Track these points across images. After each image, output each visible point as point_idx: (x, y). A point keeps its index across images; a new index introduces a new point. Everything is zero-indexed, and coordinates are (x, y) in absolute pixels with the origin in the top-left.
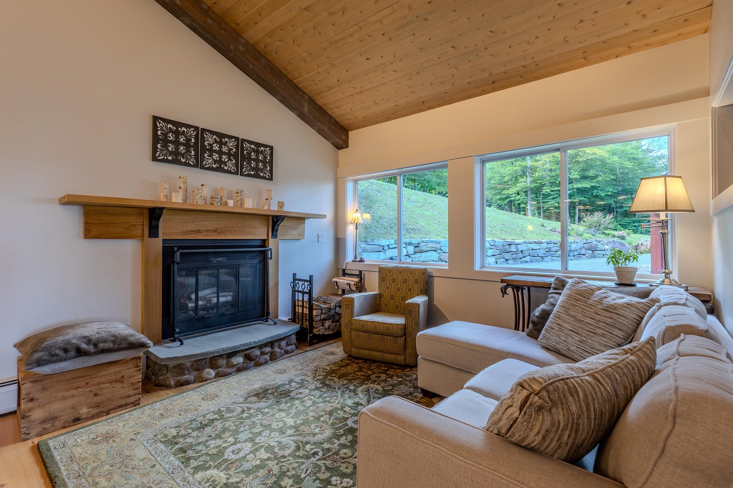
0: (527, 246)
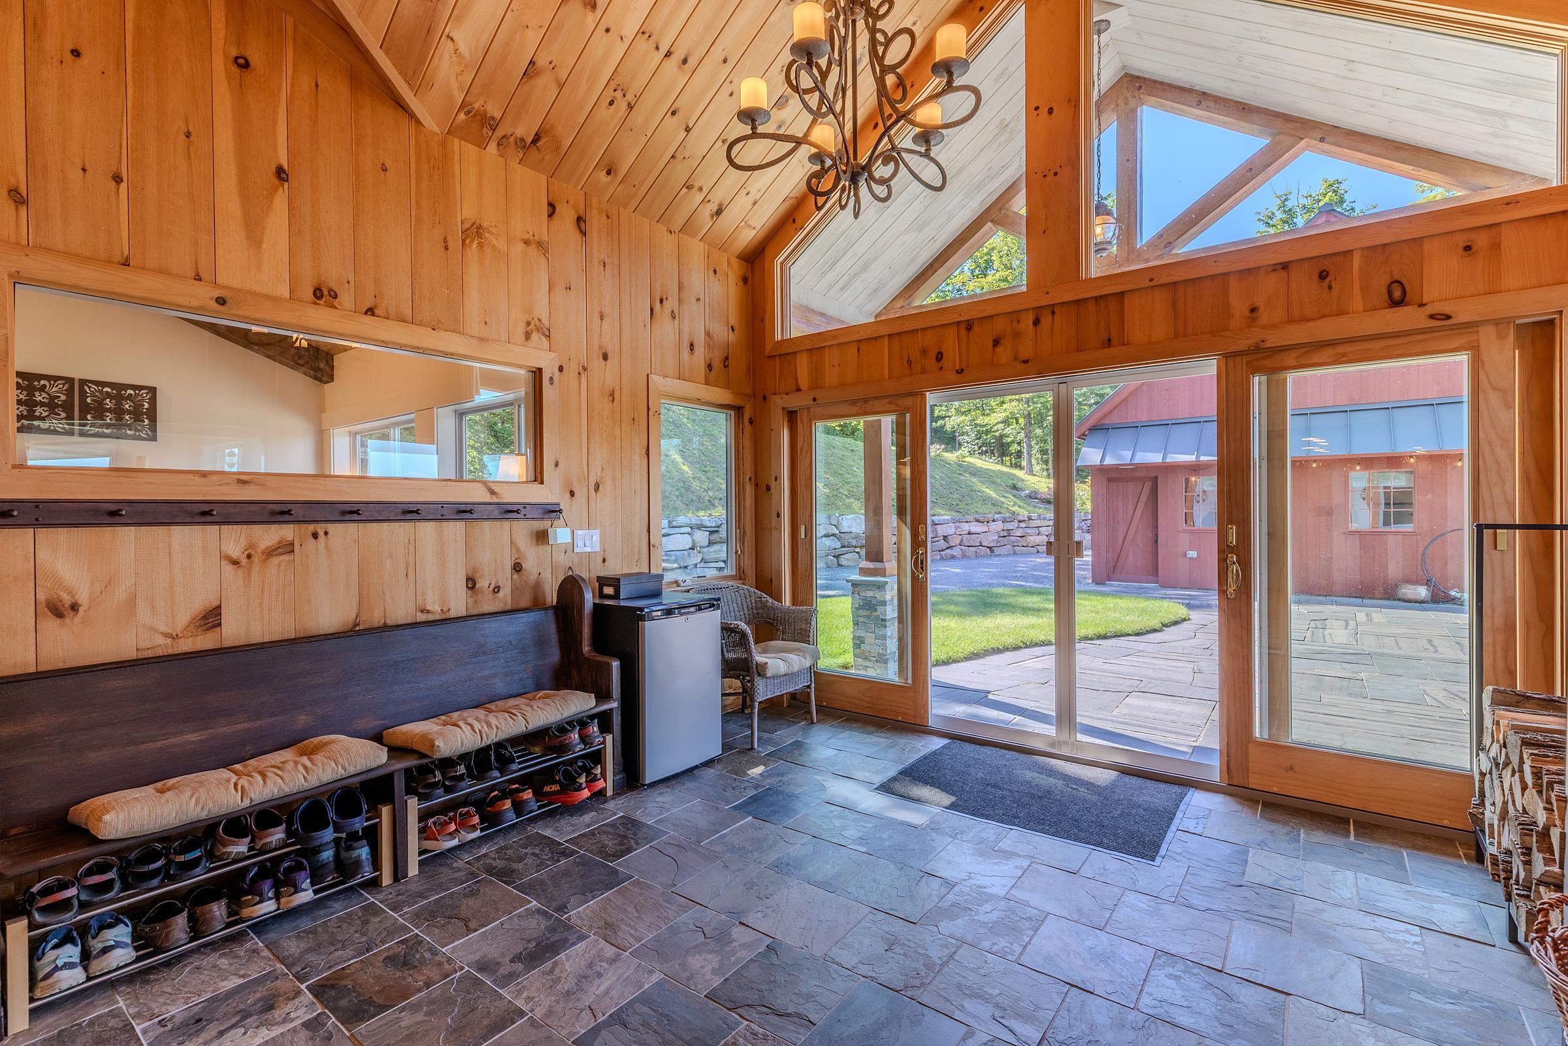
0: (956, 528)
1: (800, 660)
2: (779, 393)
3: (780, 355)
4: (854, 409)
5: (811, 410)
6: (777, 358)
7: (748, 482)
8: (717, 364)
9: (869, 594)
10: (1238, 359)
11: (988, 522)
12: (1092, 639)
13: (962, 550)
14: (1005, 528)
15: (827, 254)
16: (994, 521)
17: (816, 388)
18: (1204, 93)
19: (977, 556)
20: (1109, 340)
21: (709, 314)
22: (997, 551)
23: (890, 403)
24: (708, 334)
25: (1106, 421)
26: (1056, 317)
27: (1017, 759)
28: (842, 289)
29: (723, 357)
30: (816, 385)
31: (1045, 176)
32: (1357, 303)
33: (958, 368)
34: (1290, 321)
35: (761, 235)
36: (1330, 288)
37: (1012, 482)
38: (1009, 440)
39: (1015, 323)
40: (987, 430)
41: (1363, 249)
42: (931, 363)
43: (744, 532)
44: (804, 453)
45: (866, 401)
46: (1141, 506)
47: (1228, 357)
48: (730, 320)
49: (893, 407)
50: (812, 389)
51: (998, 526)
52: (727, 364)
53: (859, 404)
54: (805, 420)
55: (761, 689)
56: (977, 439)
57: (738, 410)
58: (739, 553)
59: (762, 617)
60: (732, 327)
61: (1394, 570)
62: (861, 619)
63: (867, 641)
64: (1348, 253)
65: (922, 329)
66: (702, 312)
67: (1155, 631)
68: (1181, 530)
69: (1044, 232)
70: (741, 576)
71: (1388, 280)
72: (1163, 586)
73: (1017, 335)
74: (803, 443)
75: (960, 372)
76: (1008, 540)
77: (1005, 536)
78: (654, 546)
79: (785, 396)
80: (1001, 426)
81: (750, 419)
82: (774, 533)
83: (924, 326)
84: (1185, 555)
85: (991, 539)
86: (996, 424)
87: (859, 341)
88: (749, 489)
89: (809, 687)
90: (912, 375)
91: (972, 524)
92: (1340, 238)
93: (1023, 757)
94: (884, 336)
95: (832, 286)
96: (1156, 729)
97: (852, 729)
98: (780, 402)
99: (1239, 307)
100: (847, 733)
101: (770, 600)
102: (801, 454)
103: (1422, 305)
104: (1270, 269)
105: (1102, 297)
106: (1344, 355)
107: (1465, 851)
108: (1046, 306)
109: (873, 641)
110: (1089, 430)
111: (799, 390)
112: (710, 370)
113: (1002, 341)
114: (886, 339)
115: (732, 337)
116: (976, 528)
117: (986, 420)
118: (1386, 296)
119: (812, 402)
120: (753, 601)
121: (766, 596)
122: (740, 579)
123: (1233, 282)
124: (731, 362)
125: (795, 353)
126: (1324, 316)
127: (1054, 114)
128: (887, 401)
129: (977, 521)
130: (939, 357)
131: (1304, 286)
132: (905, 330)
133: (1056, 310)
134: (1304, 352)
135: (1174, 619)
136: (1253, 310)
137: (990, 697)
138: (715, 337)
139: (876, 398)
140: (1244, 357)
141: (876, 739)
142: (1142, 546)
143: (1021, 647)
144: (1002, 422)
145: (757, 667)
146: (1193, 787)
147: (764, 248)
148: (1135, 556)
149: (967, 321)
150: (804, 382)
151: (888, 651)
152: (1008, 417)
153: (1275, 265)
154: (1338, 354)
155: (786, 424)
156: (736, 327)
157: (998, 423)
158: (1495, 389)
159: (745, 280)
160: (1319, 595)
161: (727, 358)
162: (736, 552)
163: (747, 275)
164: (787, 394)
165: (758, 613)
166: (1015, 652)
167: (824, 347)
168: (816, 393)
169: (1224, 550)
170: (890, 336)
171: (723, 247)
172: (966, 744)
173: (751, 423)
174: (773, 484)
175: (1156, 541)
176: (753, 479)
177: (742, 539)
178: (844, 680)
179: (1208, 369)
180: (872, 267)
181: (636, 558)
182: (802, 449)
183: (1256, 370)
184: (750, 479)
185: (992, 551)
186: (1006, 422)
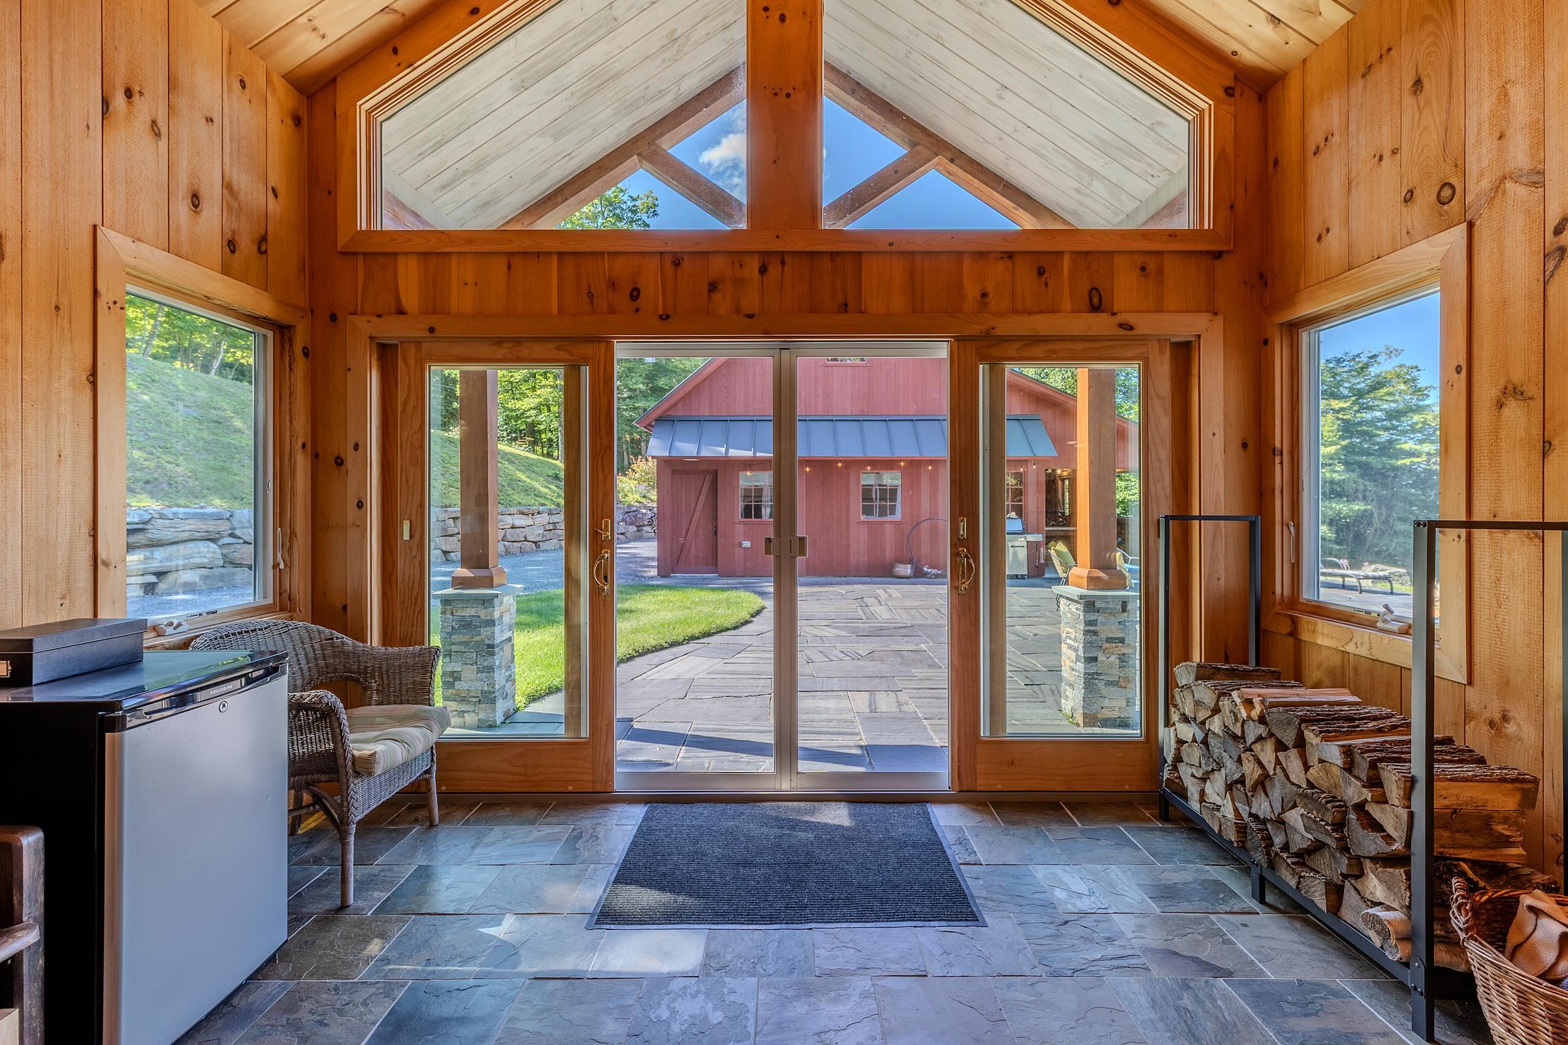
1: (424, 735)
2: (363, 314)
3: (365, 254)
4: (500, 352)
5: (423, 345)
6: (360, 259)
7: (301, 450)
8: (246, 243)
9: (469, 612)
10: (968, 343)
11: (533, 515)
12: (698, 638)
13: (505, 546)
14: (551, 521)
15: (433, 126)
16: (539, 513)
17: (435, 313)
18: (859, 84)
19: (522, 552)
20: (846, 305)
21: (231, 154)
22: (543, 546)
23: (557, 349)
24: (228, 186)
25: (671, 413)
26: (786, 268)
27: (742, 813)
28: (443, 187)
29: (256, 236)
30: (434, 306)
31: (776, 94)
32: (1066, 304)
33: (661, 312)
34: (1015, 312)
35: (333, 54)
36: (1046, 285)
37: (553, 471)
38: (542, 427)
39: (737, 266)
40: (517, 415)
41: (1071, 252)
42: (622, 300)
43: (293, 533)
44: (410, 410)
45: (519, 341)
46: (702, 498)
47: (960, 342)
48: (270, 178)
49: (563, 355)
50: (427, 313)
51: (544, 519)
52: (263, 248)
53: (507, 345)
54: (412, 360)
55: (360, 799)
56: (506, 424)
57: (282, 331)
58: (282, 566)
59: (335, 671)
60: (273, 189)
61: (889, 554)
62: (454, 648)
63: (464, 676)
64: (1060, 254)
65: (609, 253)
66: (218, 146)
67: (747, 622)
68: (736, 521)
69: (775, 162)
70: (284, 603)
71: (1088, 289)
72: (722, 576)
73: (739, 282)
74: (409, 395)
75: (664, 317)
76: (554, 534)
77: (550, 530)
78: (106, 564)
79: (375, 319)
80: (533, 412)
81: (304, 348)
82: (352, 534)
83: (614, 249)
84: (740, 545)
85: (536, 533)
86: (529, 410)
87: (513, 254)
88: (302, 463)
89: (428, 772)
90: (594, 313)
91: (516, 516)
92: (1056, 238)
93: (746, 809)
94: (550, 253)
95: (429, 179)
96: (820, 733)
97: (501, 821)
98: (363, 327)
99: (972, 291)
100: (497, 831)
101: (349, 641)
102: (404, 411)
103: (1114, 314)
104: (999, 256)
105: (838, 253)
106: (1054, 352)
107: (1151, 811)
108: (775, 252)
109: (473, 676)
110: (656, 420)
111: (401, 312)
112: (233, 252)
113: (720, 286)
114: (555, 260)
115: (274, 207)
116: (520, 521)
117: (518, 404)
118: (1087, 301)
119: (428, 334)
120: (317, 646)
121: (340, 635)
122: (282, 609)
123: (967, 262)
124: (272, 246)
125: (396, 254)
126: (1040, 312)
127: (788, 20)
128: (555, 345)
129: (522, 513)
130: (635, 294)
131: (1025, 276)
132: (584, 250)
133: (786, 260)
134: (1024, 345)
135: (756, 609)
136: (984, 295)
137: (636, 726)
138: (242, 196)
139: (537, 339)
140: (974, 342)
141: (547, 830)
142: (703, 537)
143: (634, 657)
144: (534, 409)
145: (353, 763)
146: (927, 802)
147: (335, 79)
148: (697, 547)
149: (675, 253)
150: (411, 298)
151: (497, 687)
152: (541, 403)
153: (1002, 252)
154: (1050, 350)
155: (374, 363)
156: (282, 192)
157: (532, 408)
158: (1158, 397)
159: (297, 121)
160: (841, 577)
161: (263, 239)
162: (276, 566)
163: (300, 114)
164: (379, 316)
165: (327, 666)
166: (629, 663)
167: (450, 254)
168: (433, 321)
169: (956, 542)
170: (561, 255)
171: (260, 48)
172: (671, 806)
173: (306, 355)
174: (350, 456)
175: (716, 533)
176: (309, 447)
177: (287, 544)
178: (478, 748)
179: (942, 351)
180: (489, 168)
181: (60, 589)
182: (405, 404)
183: (982, 359)
184: (304, 446)
185: (538, 547)
186: (538, 408)
